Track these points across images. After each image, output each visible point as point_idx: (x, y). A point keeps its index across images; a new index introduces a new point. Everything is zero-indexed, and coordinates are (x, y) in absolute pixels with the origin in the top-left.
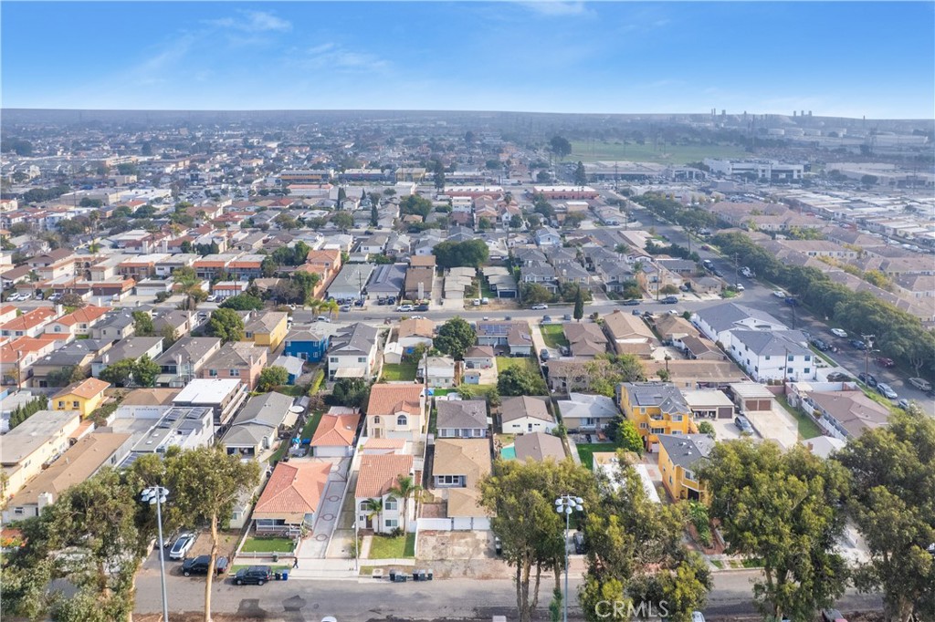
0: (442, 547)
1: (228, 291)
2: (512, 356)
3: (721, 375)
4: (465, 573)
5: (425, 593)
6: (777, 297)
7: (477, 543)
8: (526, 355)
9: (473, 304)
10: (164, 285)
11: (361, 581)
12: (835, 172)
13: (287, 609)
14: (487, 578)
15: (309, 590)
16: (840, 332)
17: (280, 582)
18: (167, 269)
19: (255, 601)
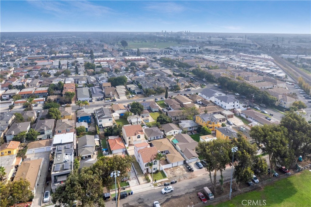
0: (173, 173)
1: (39, 102)
2: (153, 112)
3: (217, 109)
4: (184, 178)
5: (177, 187)
6: (216, 86)
7: (182, 169)
8: (158, 111)
9: (129, 97)
10: (11, 102)
11: (156, 188)
12: (207, 49)
13: (140, 203)
14: (191, 178)
15: (142, 195)
16: (238, 94)
17: (130, 195)
18: (8, 96)
19: (127, 204)
